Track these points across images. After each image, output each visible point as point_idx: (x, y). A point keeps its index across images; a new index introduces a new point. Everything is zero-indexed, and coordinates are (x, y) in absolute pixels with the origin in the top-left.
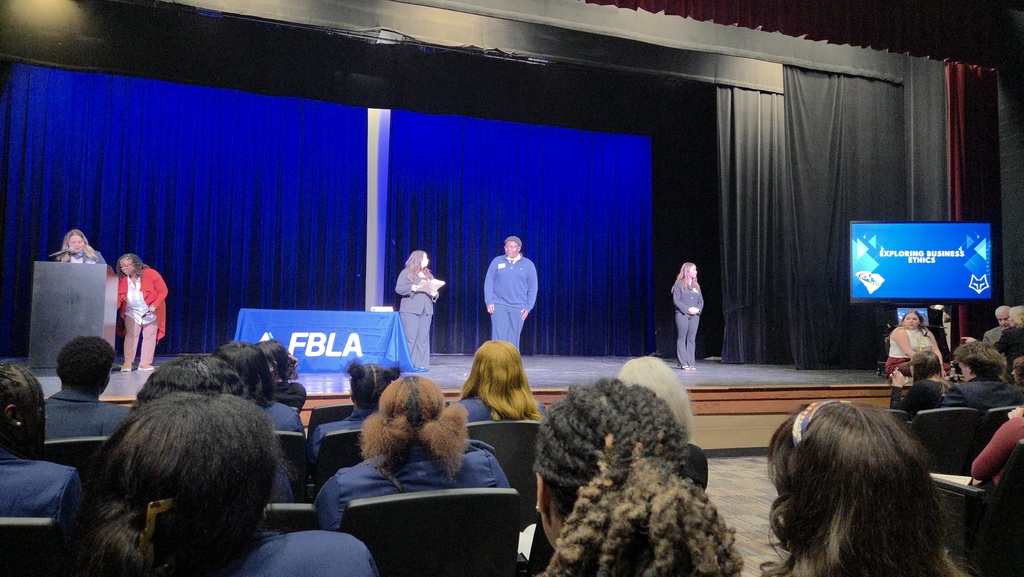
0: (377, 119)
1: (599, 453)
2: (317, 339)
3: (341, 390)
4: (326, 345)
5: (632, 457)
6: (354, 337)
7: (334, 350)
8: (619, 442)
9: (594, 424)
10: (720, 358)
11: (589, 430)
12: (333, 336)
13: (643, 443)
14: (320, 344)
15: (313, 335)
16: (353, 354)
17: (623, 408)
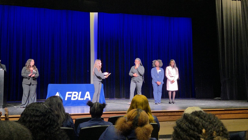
0: (93, 16)
1: (200, 135)
2: (75, 94)
3: (84, 112)
4: (78, 96)
5: (213, 136)
6: (88, 93)
7: (81, 98)
8: (208, 131)
9: (197, 126)
10: (220, 98)
11: (195, 128)
12: (80, 93)
13: (216, 131)
14: (76, 96)
15: (74, 93)
16: (87, 99)
17: (206, 120)
